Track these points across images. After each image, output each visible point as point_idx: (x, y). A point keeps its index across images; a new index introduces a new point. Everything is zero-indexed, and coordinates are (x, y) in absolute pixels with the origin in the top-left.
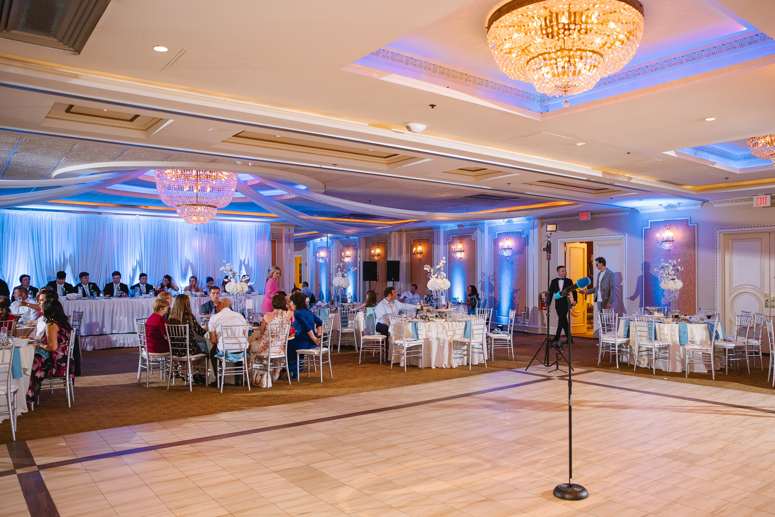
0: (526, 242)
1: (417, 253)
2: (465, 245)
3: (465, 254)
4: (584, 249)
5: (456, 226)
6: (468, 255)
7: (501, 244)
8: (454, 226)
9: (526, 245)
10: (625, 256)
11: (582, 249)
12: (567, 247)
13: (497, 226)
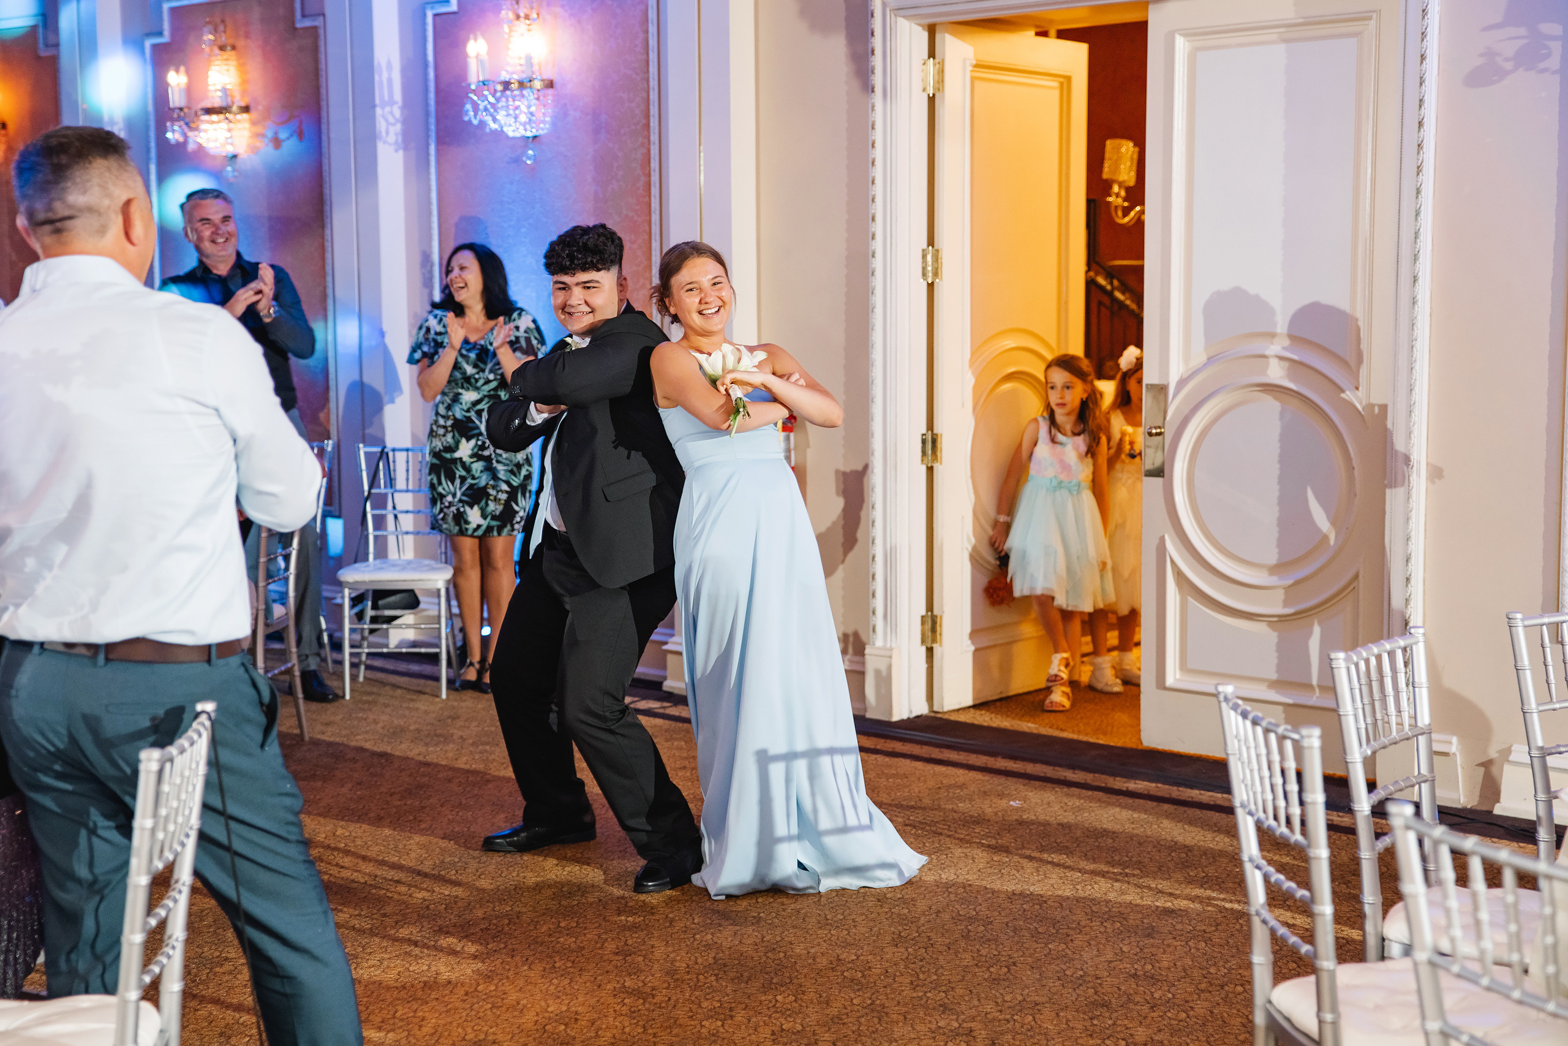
0: (653, 29)
2: (256, 70)
4: (1065, 82)
9: (653, 56)
10: (1420, 106)
11: (1056, 84)
12: (943, 60)
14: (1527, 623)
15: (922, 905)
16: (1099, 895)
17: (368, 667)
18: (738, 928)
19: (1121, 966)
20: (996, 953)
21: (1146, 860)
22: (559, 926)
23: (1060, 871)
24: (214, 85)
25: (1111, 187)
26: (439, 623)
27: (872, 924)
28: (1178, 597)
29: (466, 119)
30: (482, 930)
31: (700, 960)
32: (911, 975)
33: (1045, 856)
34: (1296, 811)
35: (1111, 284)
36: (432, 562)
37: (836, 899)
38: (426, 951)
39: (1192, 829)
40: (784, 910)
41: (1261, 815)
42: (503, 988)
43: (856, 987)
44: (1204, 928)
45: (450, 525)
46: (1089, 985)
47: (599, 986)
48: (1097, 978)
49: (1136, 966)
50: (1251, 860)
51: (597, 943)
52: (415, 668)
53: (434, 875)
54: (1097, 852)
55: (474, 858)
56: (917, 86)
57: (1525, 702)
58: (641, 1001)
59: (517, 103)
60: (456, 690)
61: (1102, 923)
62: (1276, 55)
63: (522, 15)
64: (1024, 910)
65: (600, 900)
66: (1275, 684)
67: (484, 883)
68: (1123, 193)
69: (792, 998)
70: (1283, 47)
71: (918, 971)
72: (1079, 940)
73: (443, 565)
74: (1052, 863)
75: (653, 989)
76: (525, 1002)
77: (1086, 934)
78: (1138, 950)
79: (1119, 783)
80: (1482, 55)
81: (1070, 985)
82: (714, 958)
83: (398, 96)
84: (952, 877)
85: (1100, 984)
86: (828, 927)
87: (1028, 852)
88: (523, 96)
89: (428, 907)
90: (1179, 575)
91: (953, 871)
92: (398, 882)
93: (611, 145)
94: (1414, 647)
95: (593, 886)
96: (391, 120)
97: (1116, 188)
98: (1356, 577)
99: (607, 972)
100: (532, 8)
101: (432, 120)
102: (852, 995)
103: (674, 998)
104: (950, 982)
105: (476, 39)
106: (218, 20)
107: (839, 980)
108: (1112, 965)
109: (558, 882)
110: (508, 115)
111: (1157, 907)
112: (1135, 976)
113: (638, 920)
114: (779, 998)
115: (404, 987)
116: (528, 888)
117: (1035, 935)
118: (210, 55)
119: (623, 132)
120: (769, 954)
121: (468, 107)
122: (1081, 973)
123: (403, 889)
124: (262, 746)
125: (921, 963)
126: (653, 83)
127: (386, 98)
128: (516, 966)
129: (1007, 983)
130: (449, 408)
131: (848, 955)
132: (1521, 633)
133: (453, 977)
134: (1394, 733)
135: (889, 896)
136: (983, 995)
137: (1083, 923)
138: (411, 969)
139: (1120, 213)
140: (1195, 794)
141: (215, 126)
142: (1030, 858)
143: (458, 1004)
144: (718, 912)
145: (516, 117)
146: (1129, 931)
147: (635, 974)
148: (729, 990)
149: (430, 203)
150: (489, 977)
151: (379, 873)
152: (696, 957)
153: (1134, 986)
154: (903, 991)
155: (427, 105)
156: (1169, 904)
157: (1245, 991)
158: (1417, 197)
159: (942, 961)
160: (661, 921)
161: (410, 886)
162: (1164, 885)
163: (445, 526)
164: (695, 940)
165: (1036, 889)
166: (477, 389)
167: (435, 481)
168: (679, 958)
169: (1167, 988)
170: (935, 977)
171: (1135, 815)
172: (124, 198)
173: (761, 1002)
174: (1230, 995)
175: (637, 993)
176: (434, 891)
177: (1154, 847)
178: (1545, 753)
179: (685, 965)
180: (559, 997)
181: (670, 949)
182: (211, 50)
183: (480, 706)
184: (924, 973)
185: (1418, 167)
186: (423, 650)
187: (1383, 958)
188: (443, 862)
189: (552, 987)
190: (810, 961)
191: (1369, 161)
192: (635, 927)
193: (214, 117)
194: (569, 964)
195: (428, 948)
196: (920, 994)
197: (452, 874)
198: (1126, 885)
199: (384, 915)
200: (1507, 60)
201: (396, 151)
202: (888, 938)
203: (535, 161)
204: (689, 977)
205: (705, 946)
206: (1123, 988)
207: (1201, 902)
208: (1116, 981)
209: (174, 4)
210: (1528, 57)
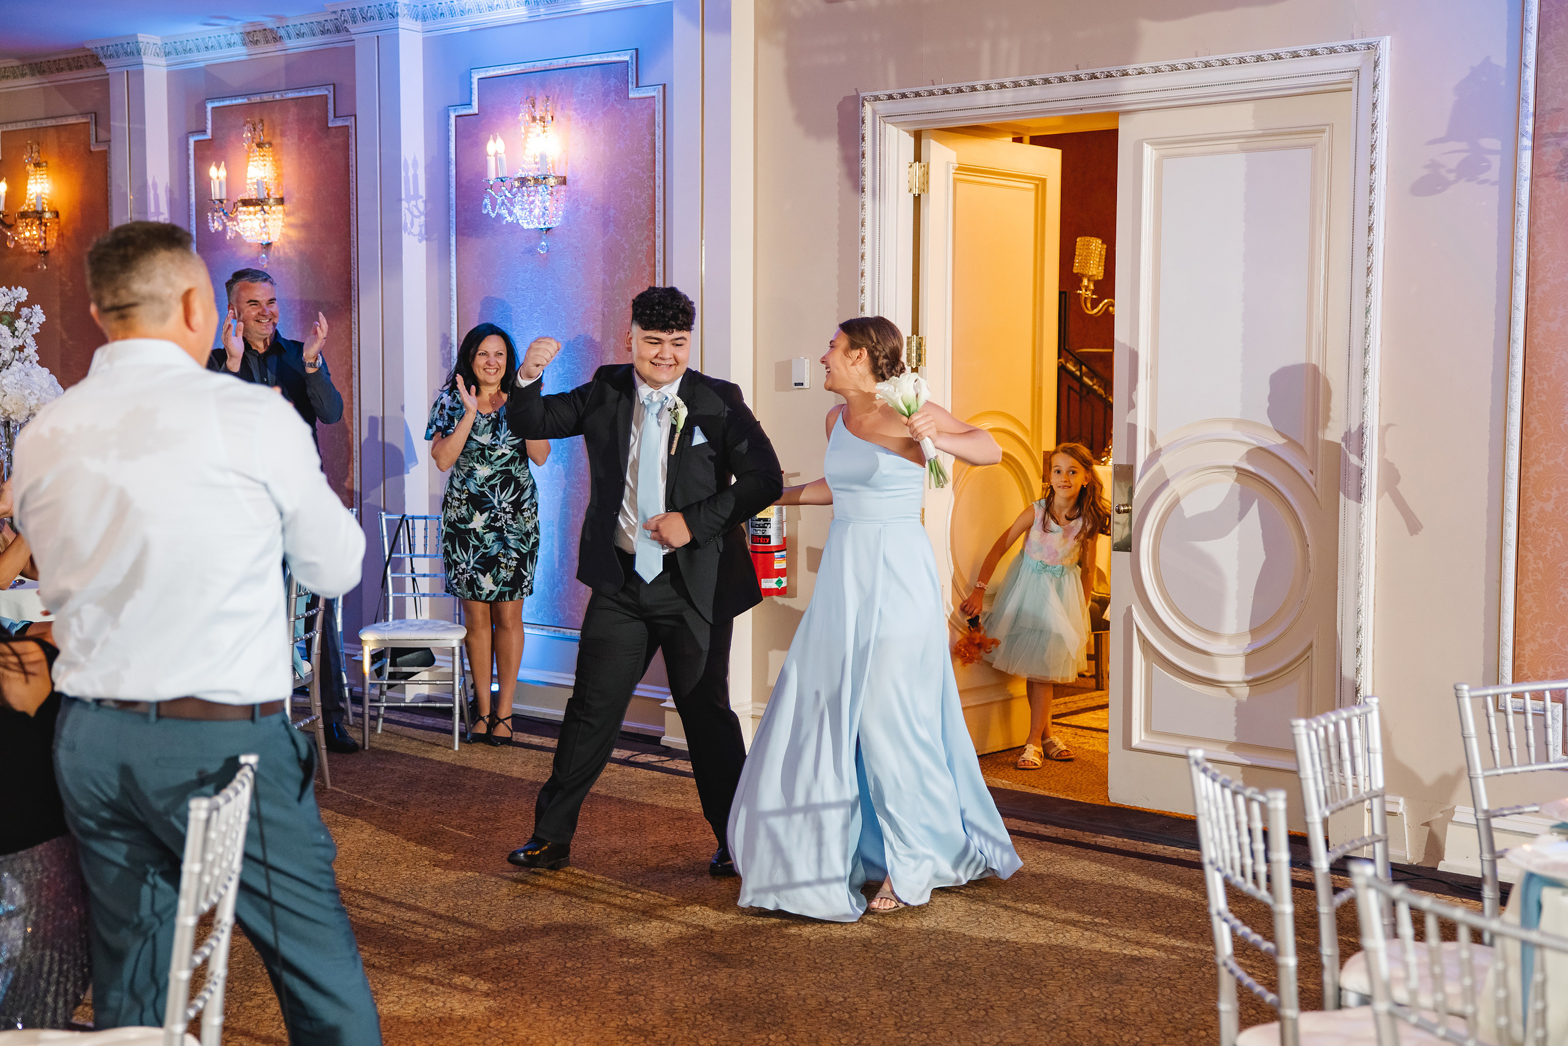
0: (659, 132)
1: (24, 215)
2: (291, 165)
3: (292, 220)
4: (1041, 184)
5: (236, 38)
6: (306, 226)
7: (495, 147)
8: (223, 40)
9: (659, 157)
10: (1370, 212)
11: (1032, 186)
12: (928, 164)
13: (478, 31)
14: (1474, 693)
15: (905, 951)
16: (1070, 943)
17: (386, 720)
18: (732, 970)
19: (1092, 1011)
20: (974, 997)
21: (1114, 911)
22: (565, 967)
23: (1035, 921)
24: (251, 179)
25: (1081, 281)
26: (453, 680)
27: (858, 968)
28: (1143, 663)
29: (485, 212)
30: (493, 969)
31: (697, 1001)
32: (896, 1017)
33: (1020, 905)
34: (1262, 868)
35: (1081, 370)
36: (447, 623)
37: (825, 944)
38: (441, 988)
39: (1156, 882)
40: (776, 954)
41: (1229, 871)
42: (514, 1024)
43: (844, 1028)
44: (1169, 975)
45: (463, 590)
46: (1062, 1028)
47: (603, 1024)
48: (1069, 1022)
49: (1105, 1011)
50: (1219, 914)
51: (601, 983)
52: (429, 721)
53: (448, 917)
54: (1068, 903)
55: (485, 901)
56: (904, 187)
57: (1471, 768)
58: (643, 1038)
59: (532, 198)
60: (468, 742)
61: (1073, 970)
62: (1237, 164)
63: (538, 117)
64: (1001, 956)
65: (603, 943)
66: (1234, 746)
67: (495, 925)
68: (1092, 287)
69: (784, 1037)
70: (1242, 156)
71: (901, 1012)
72: (1052, 986)
73: (457, 626)
74: (1026, 912)
75: (654, 1027)
76: (533, 1038)
77: (1059, 980)
78: (1107, 996)
79: (1088, 838)
80: (1426, 167)
81: (1044, 1028)
82: (710, 998)
83: (422, 191)
84: (933, 924)
85: (1072, 1027)
86: (817, 970)
87: (1004, 902)
88: (537, 192)
89: (442, 947)
90: (1145, 643)
91: (933, 919)
92: (415, 922)
93: (619, 238)
94: (1369, 716)
95: (597, 928)
96: (416, 213)
97: (1085, 282)
98: (1310, 646)
99: (611, 1010)
100: (547, 111)
101: (453, 213)
102: (840, 1035)
103: (674, 1036)
104: (931, 1024)
105: (495, 141)
106: (257, 120)
107: (828, 1021)
108: (1083, 1009)
109: (565, 925)
110: (522, 209)
111: (1125, 955)
112: (1104, 1020)
113: (639, 961)
114: (772, 1037)
115: (421, 1022)
116: (536, 930)
117: (1011, 980)
118: (248, 152)
119: (630, 226)
120: (762, 996)
121: (487, 201)
122: (1054, 1016)
123: (420, 930)
124: (299, 799)
125: (904, 1006)
126: (659, 181)
127: (412, 193)
128: (526, 1004)
129: (985, 1026)
130: (463, 482)
131: (836, 997)
132: (1467, 703)
133: (467, 1013)
134: (1351, 795)
135: (874, 941)
136: (962, 1037)
137: (1055, 970)
138: (427, 1005)
139: (1089, 305)
140: (1159, 849)
141: (252, 216)
142: (1006, 908)
143: (472, 1039)
144: (714, 955)
145: (531, 211)
146: (1098, 977)
147: (636, 1012)
148: (724, 1029)
149: (450, 290)
150: (500, 1014)
151: (397, 914)
152: (694, 998)
153: (1104, 1030)
154: (888, 1031)
155: (449, 199)
156: (1136, 952)
157: (1208, 1035)
158: (1367, 296)
159: (924, 1004)
160: (661, 963)
161: (426, 926)
162: (1131, 934)
163: (458, 590)
164: (693, 981)
165: (1012, 936)
166: (491, 463)
167: (450, 549)
168: (677, 998)
169: (1134, 1032)
170: (918, 1019)
171: (1103, 868)
172: (185, 286)
173: (755, 1041)
174: (1195, 1039)
175: (638, 1031)
176: (448, 932)
177: (1122, 898)
178: (1489, 815)
179: (683, 1005)
180: (566, 1034)
181: (670, 989)
182: (250, 147)
183: (490, 758)
184: (907, 1015)
185: (1368, 268)
186: (438, 705)
187: (1339, 1006)
188: (456, 905)
189: (559, 1025)
190: (801, 1002)
191: (1323, 262)
192: (636, 969)
193: (251, 209)
194: (575, 1003)
195: (443, 986)
196: (904, 1035)
197: (465, 917)
198: (1096, 934)
199: (402, 954)
200: (1450, 171)
201: (420, 241)
202: (873, 982)
203: (548, 251)
204: (687, 1016)
205: (701, 987)
206: (1094, 1031)
207: (1166, 951)
208: (1087, 1025)
209: (217, 104)
210: (1470, 170)
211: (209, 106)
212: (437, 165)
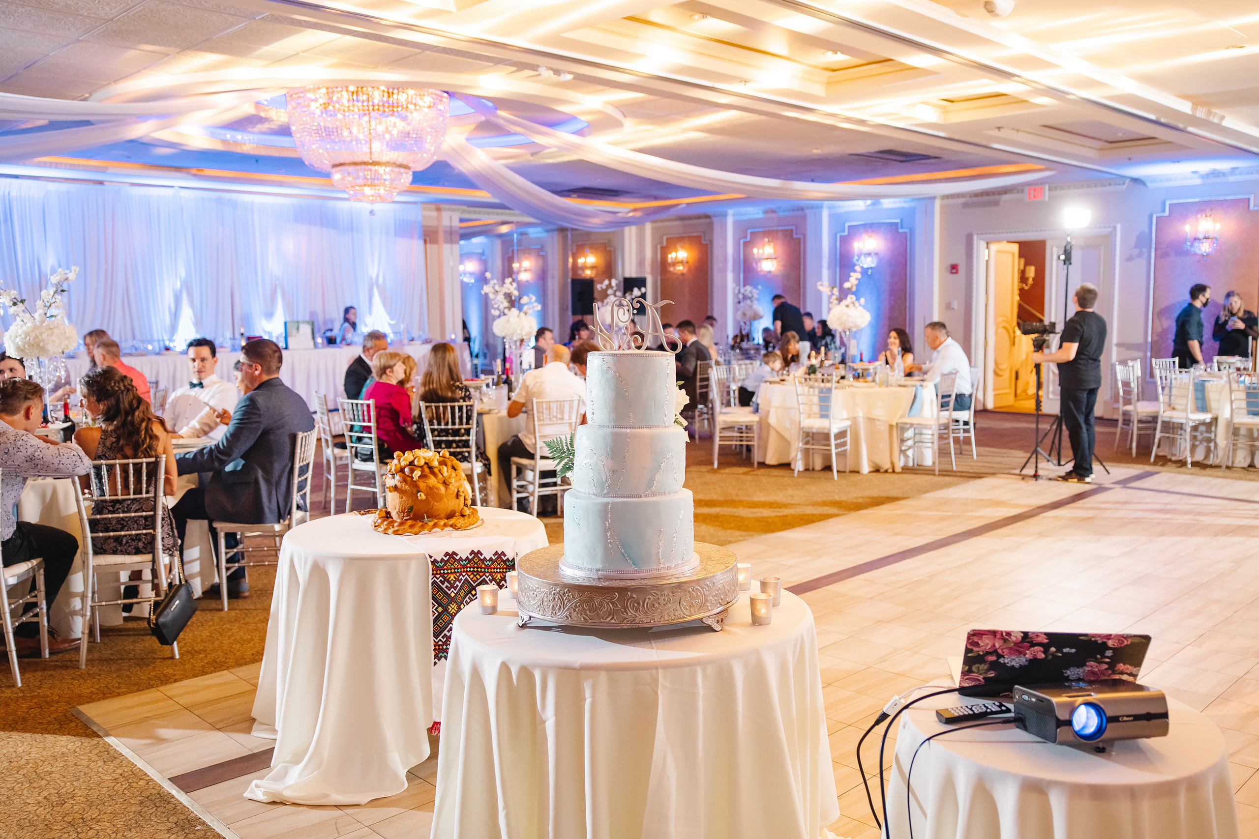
0: (908, 241)
2: (779, 248)
3: (779, 264)
4: (1012, 254)
7: (856, 245)
8: (756, 212)
9: (909, 247)
12: (990, 250)
13: (847, 213)
24: (766, 252)
56: (984, 258)
59: (866, 259)
70: (1081, 251)
80: (1128, 255)
88: (868, 257)
93: (895, 269)
100: (870, 235)
101: (839, 262)
110: (863, 261)
119: (899, 266)
121: (851, 259)
126: (908, 254)
127: (825, 257)
155: (837, 258)
182: (765, 243)
191: (1102, 276)
193: (766, 261)
200: (1134, 256)
201: (827, 270)
209: (752, 230)
210: (1140, 256)
211: (749, 231)
212: (833, 249)
